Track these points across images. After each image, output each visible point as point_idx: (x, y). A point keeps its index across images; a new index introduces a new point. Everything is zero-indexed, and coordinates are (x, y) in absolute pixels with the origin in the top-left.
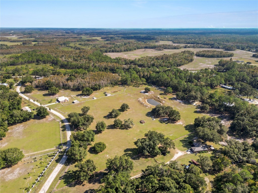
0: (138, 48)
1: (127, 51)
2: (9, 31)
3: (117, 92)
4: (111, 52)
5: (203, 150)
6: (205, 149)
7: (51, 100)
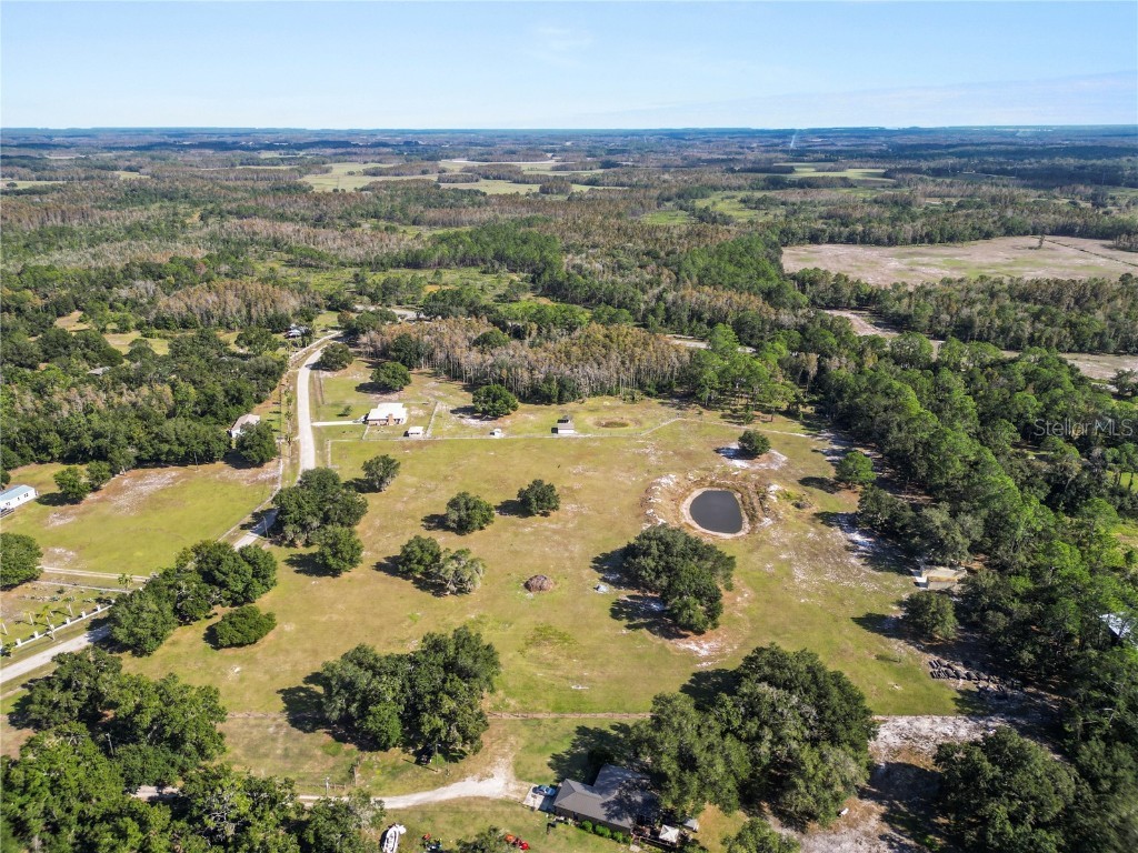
0: (1010, 231)
1: (932, 241)
2: (556, 142)
3: (624, 425)
4: (842, 243)
5: (604, 818)
6: (615, 821)
7: (348, 409)
